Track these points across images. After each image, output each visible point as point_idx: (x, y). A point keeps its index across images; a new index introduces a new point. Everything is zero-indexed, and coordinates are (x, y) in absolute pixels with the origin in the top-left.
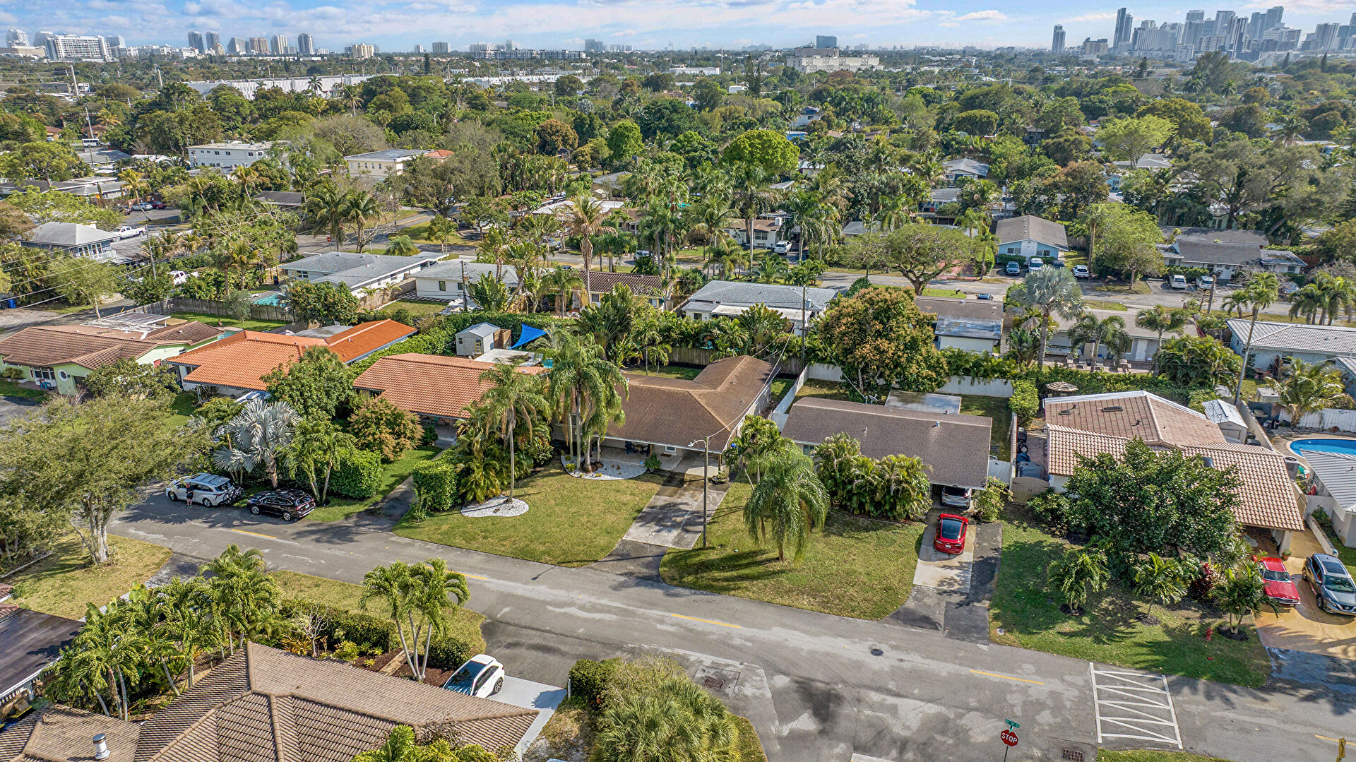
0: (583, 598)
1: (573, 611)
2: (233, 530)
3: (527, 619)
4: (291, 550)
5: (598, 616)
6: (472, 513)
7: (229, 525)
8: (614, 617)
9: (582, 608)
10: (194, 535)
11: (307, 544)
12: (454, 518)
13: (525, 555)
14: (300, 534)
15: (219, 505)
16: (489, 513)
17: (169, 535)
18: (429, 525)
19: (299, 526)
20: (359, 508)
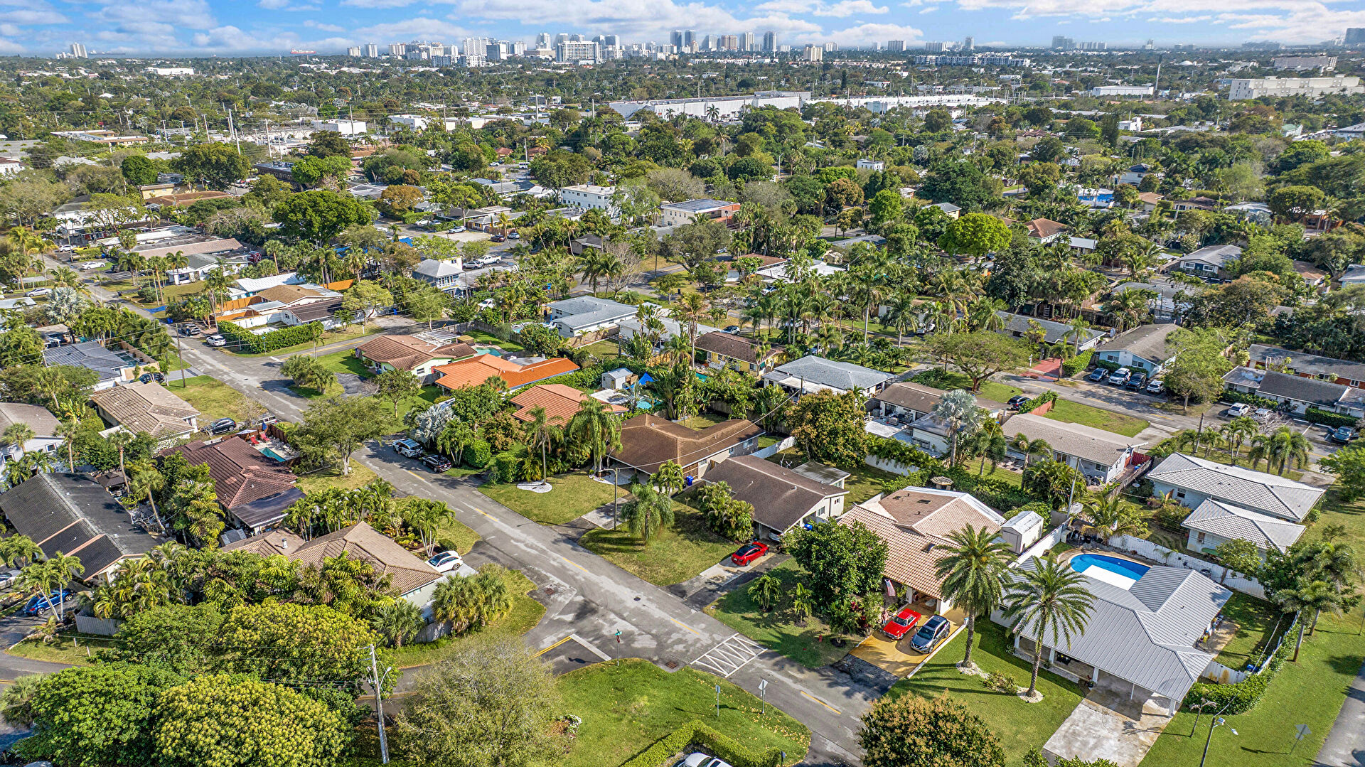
0: (531, 540)
1: (522, 546)
2: (409, 472)
3: (498, 544)
4: (427, 488)
5: (529, 550)
6: (522, 487)
7: (409, 469)
8: (536, 552)
9: (526, 545)
10: (391, 470)
11: (435, 486)
12: (511, 487)
13: (526, 514)
14: (437, 480)
15: (412, 458)
16: (530, 488)
17: (381, 468)
18: (497, 489)
19: (439, 476)
20: (474, 472)
